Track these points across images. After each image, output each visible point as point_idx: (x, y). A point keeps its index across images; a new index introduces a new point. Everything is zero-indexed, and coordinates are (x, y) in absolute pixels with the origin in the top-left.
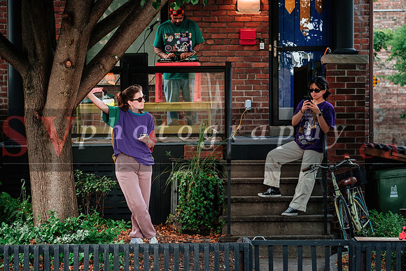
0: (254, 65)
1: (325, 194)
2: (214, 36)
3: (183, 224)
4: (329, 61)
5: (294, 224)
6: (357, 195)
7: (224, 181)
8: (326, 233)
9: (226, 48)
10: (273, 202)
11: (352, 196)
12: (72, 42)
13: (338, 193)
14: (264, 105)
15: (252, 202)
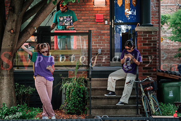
0: (102, 32)
1: (137, 95)
2: (83, 18)
3: (68, 109)
4: (139, 30)
5: (122, 109)
6: (153, 95)
7: (88, 88)
8: (138, 114)
9: (88, 24)
10: (112, 99)
11: (150, 96)
12: (14, 20)
13: (144, 94)
14: (107, 51)
15: (102, 99)
